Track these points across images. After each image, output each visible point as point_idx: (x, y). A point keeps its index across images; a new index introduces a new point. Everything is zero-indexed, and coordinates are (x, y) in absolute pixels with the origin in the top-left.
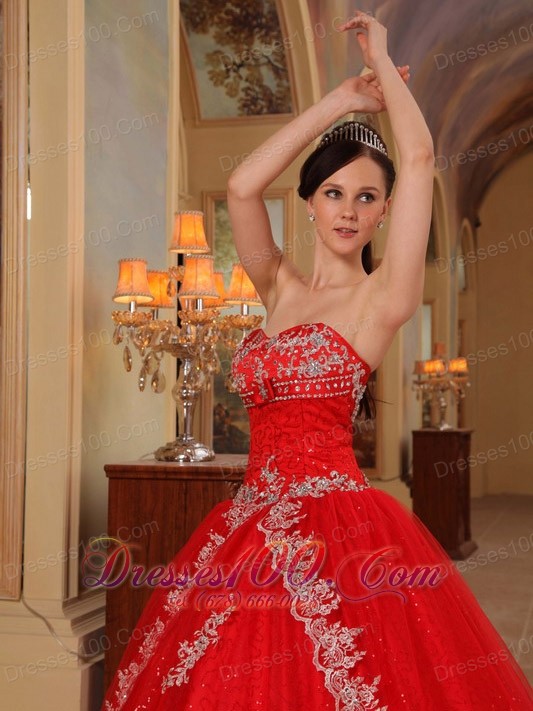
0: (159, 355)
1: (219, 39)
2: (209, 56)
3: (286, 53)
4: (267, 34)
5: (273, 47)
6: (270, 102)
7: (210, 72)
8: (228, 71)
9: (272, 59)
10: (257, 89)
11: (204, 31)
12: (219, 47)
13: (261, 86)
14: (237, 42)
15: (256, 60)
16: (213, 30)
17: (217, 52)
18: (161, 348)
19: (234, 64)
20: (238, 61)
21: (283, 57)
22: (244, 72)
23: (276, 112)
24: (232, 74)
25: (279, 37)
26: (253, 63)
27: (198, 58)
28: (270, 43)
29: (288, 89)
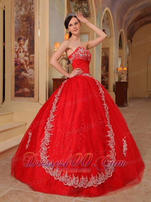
0: (62, 60)
1: (76, 3)
2: (74, 6)
3: (89, 5)
4: (85, 2)
5: (86, 4)
6: (86, 15)
7: (74, 9)
8: (78, 9)
9: (86, 6)
10: (83, 12)
11: (73, 1)
12: (76, 4)
13: (84, 12)
14: (79, 3)
15: (83, 7)
16: (75, 1)
17: (75, 5)
18: (63, 59)
19: (79, 8)
20: (80, 7)
21: (88, 6)
22: (81, 9)
23: (87, 17)
24: (78, 10)
25: (87, 2)
26: (82, 7)
27: (72, 6)
28: (86, 3)
29: (89, 12)
